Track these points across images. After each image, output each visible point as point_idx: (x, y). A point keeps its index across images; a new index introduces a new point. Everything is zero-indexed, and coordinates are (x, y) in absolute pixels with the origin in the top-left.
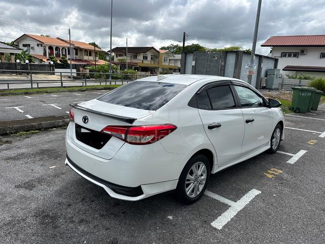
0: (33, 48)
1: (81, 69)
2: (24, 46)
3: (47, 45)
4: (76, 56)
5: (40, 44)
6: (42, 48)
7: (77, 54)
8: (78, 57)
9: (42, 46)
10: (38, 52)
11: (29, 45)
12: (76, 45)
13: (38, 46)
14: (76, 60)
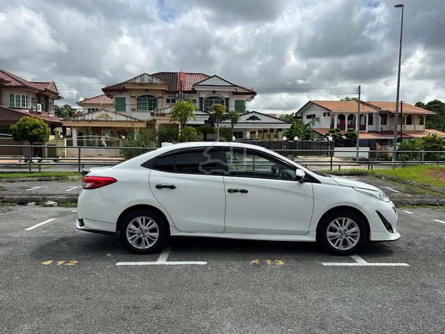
0: (318, 120)
1: (378, 147)
2: (309, 117)
3: (335, 113)
4: (384, 126)
5: (328, 113)
6: (330, 118)
7: (384, 122)
8: (385, 128)
9: (329, 115)
10: (324, 124)
11: (314, 116)
12: (384, 109)
13: (324, 115)
14: (382, 133)
